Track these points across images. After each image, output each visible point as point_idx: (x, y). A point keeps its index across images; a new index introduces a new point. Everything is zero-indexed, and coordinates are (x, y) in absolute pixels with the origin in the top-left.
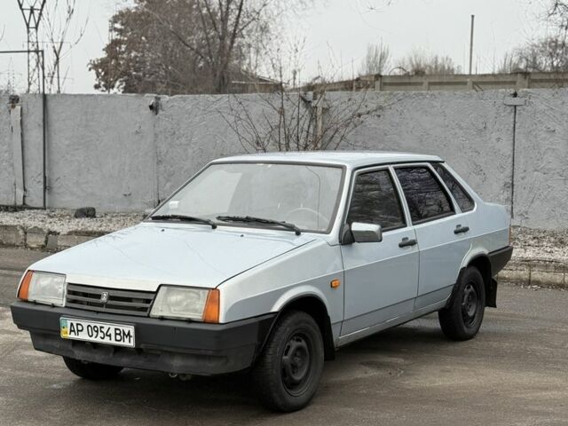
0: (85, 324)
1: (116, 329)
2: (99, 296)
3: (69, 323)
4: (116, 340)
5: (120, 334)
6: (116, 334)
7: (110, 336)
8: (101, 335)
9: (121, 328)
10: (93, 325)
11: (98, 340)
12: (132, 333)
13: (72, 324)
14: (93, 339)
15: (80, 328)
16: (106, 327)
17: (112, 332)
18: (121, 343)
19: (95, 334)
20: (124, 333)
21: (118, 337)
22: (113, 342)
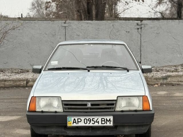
0: (83, 118)
1: (102, 119)
2: (86, 105)
3: (73, 119)
4: (102, 124)
5: (104, 121)
6: (102, 121)
7: (98, 122)
8: (92, 122)
9: (105, 118)
10: (87, 118)
11: (91, 125)
12: (112, 119)
13: (75, 119)
14: (87, 125)
15: (79, 120)
16: (96, 118)
17: (100, 120)
18: (105, 125)
19: (89, 122)
20: (107, 120)
21: (103, 122)
22: (100, 124)
